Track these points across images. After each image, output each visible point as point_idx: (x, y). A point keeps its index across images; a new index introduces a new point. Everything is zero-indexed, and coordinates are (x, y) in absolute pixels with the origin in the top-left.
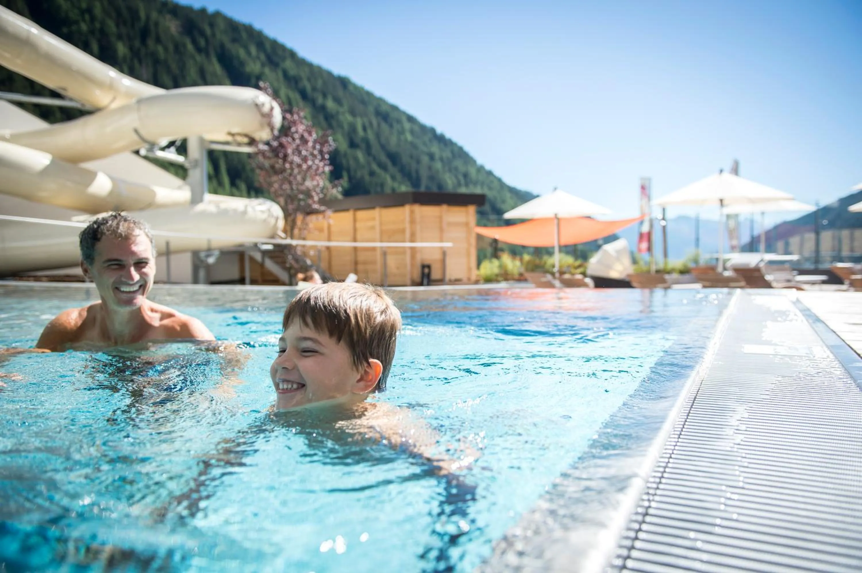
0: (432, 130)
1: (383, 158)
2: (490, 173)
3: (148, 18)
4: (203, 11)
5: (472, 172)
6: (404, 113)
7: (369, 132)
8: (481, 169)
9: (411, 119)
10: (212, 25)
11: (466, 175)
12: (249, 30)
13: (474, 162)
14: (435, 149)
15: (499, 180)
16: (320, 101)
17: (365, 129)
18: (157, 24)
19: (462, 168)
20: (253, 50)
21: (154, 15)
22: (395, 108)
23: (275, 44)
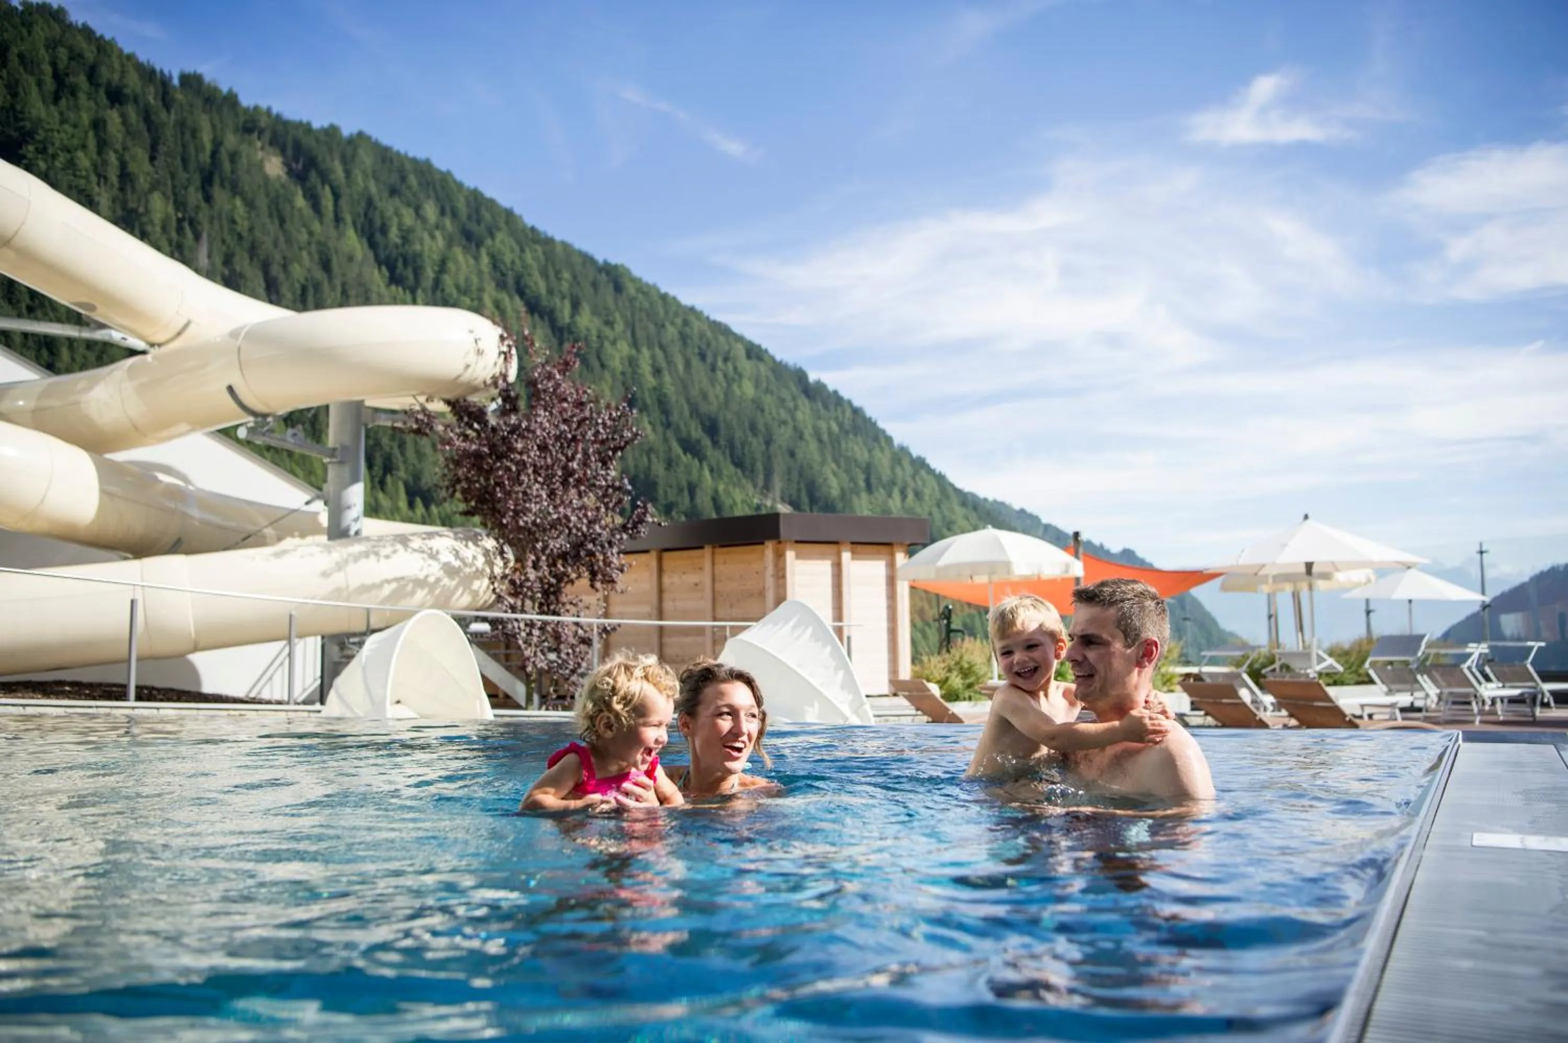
0: (800, 376)
1: (696, 432)
2: (920, 464)
3: (217, 144)
4: (332, 132)
5: (883, 461)
6: (739, 339)
7: (667, 378)
8: (901, 455)
9: (755, 352)
10: (348, 162)
11: (868, 470)
12: (424, 169)
13: (889, 440)
14: (804, 412)
15: (941, 479)
16: (565, 314)
17: (657, 372)
18: (234, 157)
19: (861, 454)
20: (430, 211)
21: (231, 140)
22: (723, 330)
23: (477, 200)
